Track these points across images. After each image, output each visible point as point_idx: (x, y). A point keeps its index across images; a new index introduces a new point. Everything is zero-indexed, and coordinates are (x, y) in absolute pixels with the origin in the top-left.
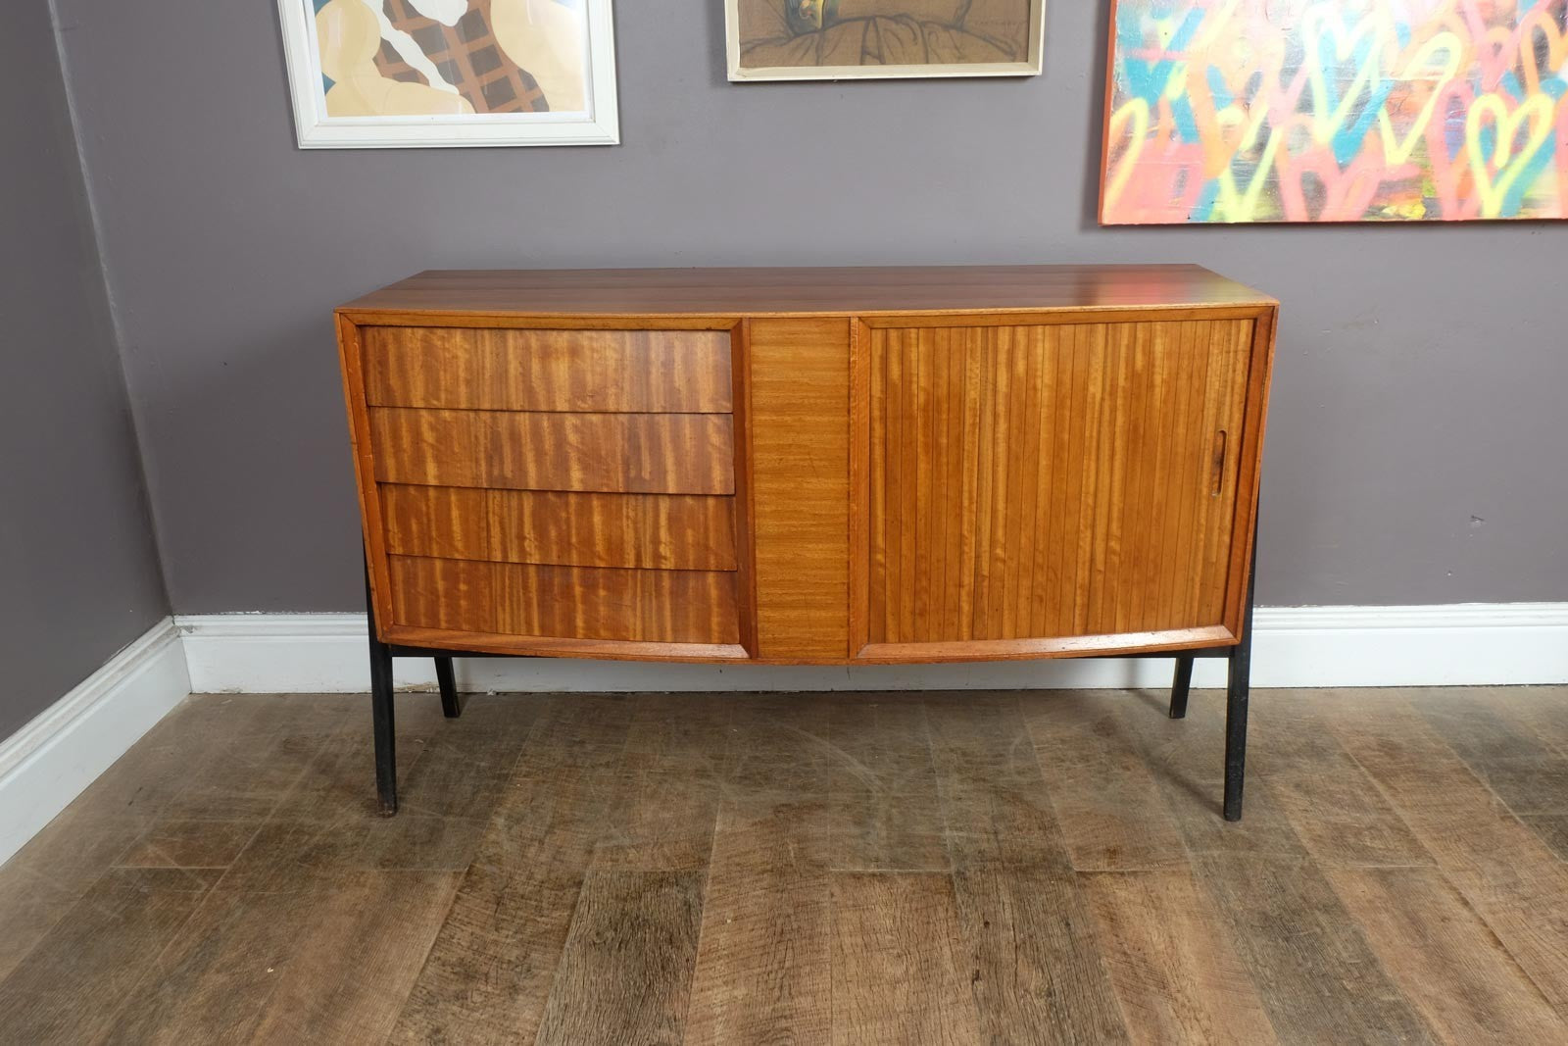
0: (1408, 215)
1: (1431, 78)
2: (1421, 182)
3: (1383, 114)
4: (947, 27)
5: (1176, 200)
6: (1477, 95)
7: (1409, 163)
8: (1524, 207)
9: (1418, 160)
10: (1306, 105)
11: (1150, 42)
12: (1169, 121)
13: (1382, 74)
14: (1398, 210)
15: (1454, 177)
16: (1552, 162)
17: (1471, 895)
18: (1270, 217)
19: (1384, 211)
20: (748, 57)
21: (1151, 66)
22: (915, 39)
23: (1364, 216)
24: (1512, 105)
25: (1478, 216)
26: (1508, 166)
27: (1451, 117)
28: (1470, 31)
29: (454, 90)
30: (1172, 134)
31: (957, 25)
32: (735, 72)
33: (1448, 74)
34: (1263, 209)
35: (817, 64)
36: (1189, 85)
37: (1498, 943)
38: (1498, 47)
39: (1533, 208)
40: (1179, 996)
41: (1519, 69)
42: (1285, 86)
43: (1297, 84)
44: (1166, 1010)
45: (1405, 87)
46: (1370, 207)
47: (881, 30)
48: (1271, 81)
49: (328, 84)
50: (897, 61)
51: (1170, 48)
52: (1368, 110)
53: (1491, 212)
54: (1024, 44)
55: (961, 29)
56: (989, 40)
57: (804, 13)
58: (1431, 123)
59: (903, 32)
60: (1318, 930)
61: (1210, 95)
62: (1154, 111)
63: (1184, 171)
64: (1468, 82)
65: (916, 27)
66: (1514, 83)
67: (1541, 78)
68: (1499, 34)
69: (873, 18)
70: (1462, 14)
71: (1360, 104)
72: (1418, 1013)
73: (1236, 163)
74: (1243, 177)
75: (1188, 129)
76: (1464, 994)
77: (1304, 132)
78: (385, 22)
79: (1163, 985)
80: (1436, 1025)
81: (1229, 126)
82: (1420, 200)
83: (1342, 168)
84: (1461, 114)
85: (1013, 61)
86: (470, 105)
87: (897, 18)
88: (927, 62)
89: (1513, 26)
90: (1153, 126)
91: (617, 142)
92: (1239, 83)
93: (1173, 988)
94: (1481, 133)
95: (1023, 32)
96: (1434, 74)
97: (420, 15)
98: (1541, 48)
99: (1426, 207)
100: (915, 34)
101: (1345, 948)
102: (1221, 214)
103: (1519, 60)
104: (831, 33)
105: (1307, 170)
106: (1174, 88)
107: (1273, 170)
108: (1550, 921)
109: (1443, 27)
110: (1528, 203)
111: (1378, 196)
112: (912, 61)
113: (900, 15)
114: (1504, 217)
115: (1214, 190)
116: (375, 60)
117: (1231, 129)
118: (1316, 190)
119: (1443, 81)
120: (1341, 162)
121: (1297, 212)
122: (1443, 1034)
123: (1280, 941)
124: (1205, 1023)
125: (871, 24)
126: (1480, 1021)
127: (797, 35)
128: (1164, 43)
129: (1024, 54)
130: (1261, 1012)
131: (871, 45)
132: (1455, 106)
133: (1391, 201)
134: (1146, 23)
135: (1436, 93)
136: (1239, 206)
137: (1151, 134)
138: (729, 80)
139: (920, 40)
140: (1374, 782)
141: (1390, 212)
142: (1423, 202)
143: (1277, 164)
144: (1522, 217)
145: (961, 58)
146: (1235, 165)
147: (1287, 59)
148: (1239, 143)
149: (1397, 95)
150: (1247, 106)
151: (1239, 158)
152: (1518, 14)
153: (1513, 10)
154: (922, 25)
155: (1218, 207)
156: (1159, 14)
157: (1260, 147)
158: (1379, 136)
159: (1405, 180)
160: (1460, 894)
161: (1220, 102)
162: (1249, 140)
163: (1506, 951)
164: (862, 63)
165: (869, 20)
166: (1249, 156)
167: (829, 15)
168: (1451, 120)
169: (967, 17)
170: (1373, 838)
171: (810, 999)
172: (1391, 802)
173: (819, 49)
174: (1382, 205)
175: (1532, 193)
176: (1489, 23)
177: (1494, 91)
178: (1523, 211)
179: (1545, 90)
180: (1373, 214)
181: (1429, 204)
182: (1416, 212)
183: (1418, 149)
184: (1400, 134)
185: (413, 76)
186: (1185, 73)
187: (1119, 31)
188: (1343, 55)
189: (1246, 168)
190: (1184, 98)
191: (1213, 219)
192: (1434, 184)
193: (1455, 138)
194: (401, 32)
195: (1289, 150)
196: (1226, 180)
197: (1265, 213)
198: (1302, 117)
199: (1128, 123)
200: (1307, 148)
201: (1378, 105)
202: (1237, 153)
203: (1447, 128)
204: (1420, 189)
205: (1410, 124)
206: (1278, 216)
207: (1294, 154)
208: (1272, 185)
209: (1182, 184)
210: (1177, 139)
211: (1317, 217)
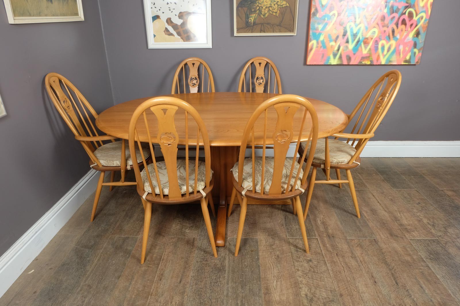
0: (367, 63)
1: (372, 37)
2: (370, 57)
3: (362, 44)
4: (277, 26)
5: (322, 60)
6: (381, 40)
7: (367, 53)
9: (369, 53)
10: (347, 42)
11: (317, 29)
12: (320, 45)
13: (362, 36)
15: (376, 56)
16: (395, 54)
17: (374, 194)
19: (363, 63)
20: (239, 30)
21: (317, 34)
22: (271, 28)
23: (358, 63)
24: (387, 43)
25: (381, 64)
26: (386, 54)
28: (380, 28)
29: (179, 37)
30: (321, 47)
31: (279, 25)
32: (235, 34)
33: (376, 35)
35: (252, 33)
36: (324, 38)
37: (379, 202)
38: (385, 31)
39: (391, 62)
40: (319, 210)
41: (389, 36)
42: (343, 38)
43: (346, 37)
44: (317, 212)
45: (367, 39)
46: (360, 62)
47: (264, 26)
48: (341, 37)
49: (155, 36)
50: (267, 32)
51: (321, 30)
52: (359, 43)
53: (383, 63)
54: (293, 29)
55: (280, 26)
56: (286, 28)
57: (249, 23)
58: (372, 46)
59: (269, 27)
60: (345, 200)
61: (329, 39)
62: (318, 43)
63: (323, 55)
64: (379, 38)
65: (271, 25)
66: (388, 38)
67: (393, 37)
68: (385, 29)
69: (263, 23)
70: (378, 24)
71: (358, 42)
72: (363, 214)
73: (333, 53)
74: (335, 55)
75: (324, 45)
76: (371, 210)
77: (347, 47)
78: (166, 24)
79: (316, 208)
80: (365, 215)
82: (369, 60)
83: (354, 54)
84: (378, 44)
85: (291, 32)
86: (182, 40)
87: (268, 24)
88: (273, 32)
89: (388, 27)
91: (212, 48)
92: (334, 37)
93: (318, 209)
94: (382, 48)
95: (293, 26)
96: (372, 36)
97: (173, 23)
98: (393, 32)
99: (371, 62)
100: (271, 27)
101: (350, 203)
102: (330, 63)
103: (389, 34)
104: (255, 27)
105: (347, 54)
106: (322, 38)
107: (341, 54)
108: (389, 199)
109: (374, 27)
110: (390, 61)
111: (361, 60)
112: (271, 32)
113: (269, 23)
114: (386, 64)
115: (329, 58)
116: (164, 31)
117: (333, 46)
118: (349, 59)
119: (374, 37)
121: (345, 62)
122: (366, 216)
123: (338, 201)
124: (324, 214)
125: (263, 25)
126: (373, 214)
127: (248, 27)
128: (320, 29)
129: (292, 30)
130: (334, 212)
131: (263, 29)
132: (376, 42)
133: (364, 61)
134: (316, 25)
135: (373, 39)
136: (334, 61)
137: (317, 47)
138: (234, 36)
139: (272, 28)
140: (359, 175)
141: (364, 63)
144: (389, 64)
145: (280, 32)
147: (344, 33)
148: (334, 49)
149: (365, 40)
150: (336, 42)
151: (334, 52)
152: (389, 25)
153: (388, 24)
154: (273, 25)
155: (330, 61)
156: (319, 24)
157: (338, 50)
158: (362, 48)
159: (367, 57)
160: (372, 194)
161: (331, 41)
162: (336, 48)
163: (380, 204)
164: (261, 32)
165: (262, 24)
166: (336, 51)
167: (254, 23)
168: (376, 45)
169: (282, 24)
170: (357, 185)
171: (251, 210)
172: (362, 178)
173: (252, 30)
174: (362, 61)
175: (390, 60)
176: (383, 26)
177: (384, 39)
179: (394, 39)
180: (360, 63)
181: (371, 61)
182: (369, 63)
183: (369, 51)
184: (366, 48)
185: (171, 34)
186: (324, 35)
187: (311, 27)
188: (355, 32)
189: (335, 54)
190: (323, 40)
191: (329, 64)
192: (372, 57)
193: (377, 48)
194: (169, 26)
196: (332, 56)
197: (339, 63)
198: (347, 44)
199: (313, 45)
200: (347, 50)
201: (361, 42)
202: (334, 51)
203: (375, 47)
204: (369, 58)
205: (368, 46)
206: (341, 63)
207: (345, 51)
208: (341, 57)
209: (323, 57)
210: (322, 48)
211: (349, 64)
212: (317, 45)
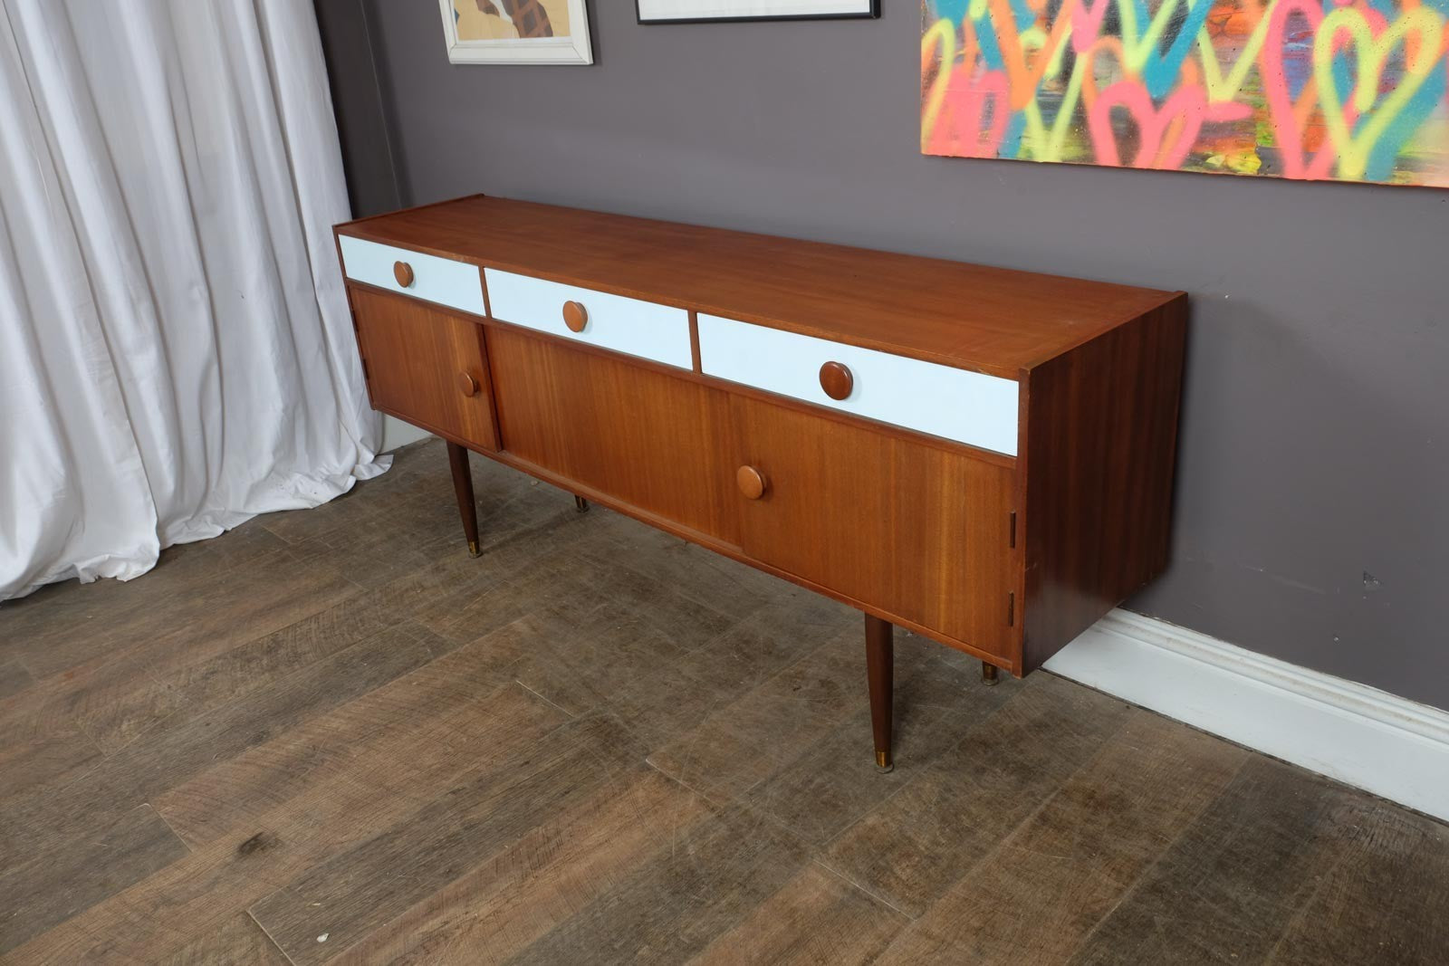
0: (1239, 168)
2: (1253, 125)
3: (1204, 38)
5: (986, 132)
6: (1328, 9)
7: (1237, 101)
8: (1398, 170)
9: (1250, 97)
10: (1113, 26)
12: (973, 46)
14: (1226, 161)
15: (1301, 116)
16: (1438, 110)
18: (1079, 158)
19: (1210, 161)
23: (1184, 164)
25: (1334, 176)
26: (1374, 110)
27: (1292, 40)
29: (509, 19)
30: (977, 58)
34: (1072, 148)
36: (990, 3)
39: (1411, 170)
43: (1101, 1)
46: (1192, 153)
52: (1185, 29)
53: (1351, 169)
58: (1267, 47)
60: (711, 902)
61: (1013, 14)
62: (960, 33)
63: (991, 102)
71: (1176, 23)
73: (1041, 94)
75: (992, 53)
77: (1112, 57)
81: (1032, 51)
82: (1253, 149)
83: (1157, 104)
84: (1306, 35)
90: (960, 50)
91: (591, 64)
94: (1335, 63)
99: (1263, 159)
101: (701, 927)
102: (1029, 151)
105: (1118, 104)
106: (977, 7)
107: (1080, 104)
110: (1404, 164)
111: (1201, 141)
114: (1371, 180)
115: (1020, 123)
117: (1035, 54)
118: (1128, 134)
120: (1155, 96)
121: (1108, 154)
132: (1297, 24)
133: (1216, 149)
135: (1272, 8)
136: (1048, 144)
137: (959, 59)
141: (1216, 160)
142: (1256, 152)
143: (1085, 96)
144: (1397, 182)
146: (1040, 95)
148: (1043, 70)
149: (1223, 12)
150: (1048, 27)
151: (1044, 87)
155: (1025, 143)
157: (1066, 74)
158: (1199, 65)
159: (1233, 123)
161: (1021, 24)
162: (1053, 68)
166: (1054, 85)
168: (1292, 45)
175: (1406, 150)
177: (1351, 3)
178: (1398, 173)
180: (1196, 163)
181: (1268, 157)
182: (1248, 167)
183: (1250, 83)
184: (1226, 62)
189: (1051, 100)
190: (986, 18)
191: (1021, 156)
192: (1272, 129)
193: (1298, 68)
195: (1096, 80)
196: (1032, 113)
197: (1073, 153)
198: (1109, 41)
199: (938, 46)
200: (1115, 79)
201: (1196, 25)
202: (1042, 81)
203: (1287, 55)
204: (1253, 135)
205: (1237, 50)
206: (1086, 157)
207: (1102, 85)
208: (1080, 119)
209: (989, 114)
210: (982, 63)
211: (1131, 162)
212: (957, 50)
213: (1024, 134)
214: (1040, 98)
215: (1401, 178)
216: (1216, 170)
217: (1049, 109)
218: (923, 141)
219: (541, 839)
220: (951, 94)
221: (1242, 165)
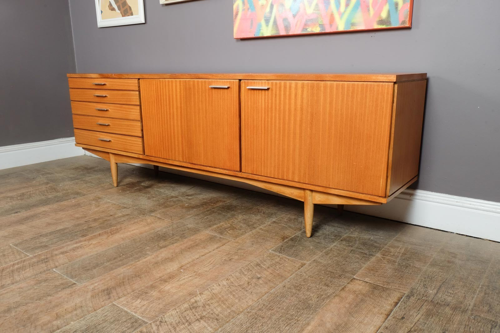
2: (318, 19)
5: (251, 29)
7: (313, 13)
9: (316, 12)
12: (247, 6)
14: (312, 30)
15: (328, 15)
16: (360, 9)
18: (275, 34)
19: (308, 30)
23: (301, 32)
25: (337, 30)
26: (345, 11)
29: (119, 12)
30: (248, 9)
32: (163, 1)
34: (273, 31)
39: (355, 26)
46: (302, 29)
49: (102, 12)
53: (341, 28)
63: (252, 20)
75: (252, 6)
77: (282, 5)
81: (263, 5)
82: (318, 25)
83: (294, 16)
86: (121, 15)
90: (243, 7)
91: (144, 22)
99: (320, 28)
102: (262, 34)
105: (284, 17)
107: (275, 18)
110: (353, 24)
111: (306, 25)
114: (345, 30)
115: (260, 26)
116: (108, 6)
118: (287, 25)
120: (294, 14)
133: (309, 26)
136: (267, 31)
137: (243, 10)
138: (160, 4)
141: (310, 30)
143: (276, 16)
146: (265, 17)
148: (265, 10)
151: (266, 15)
155: (262, 32)
157: (271, 10)
158: (304, 4)
159: (313, 19)
162: (268, 9)
166: (268, 15)
174: (308, 28)
175: (354, 21)
178: (352, 27)
180: (304, 31)
181: (321, 26)
182: (317, 30)
183: (316, 8)
184: (310, 3)
185: (113, 9)
192: (322, 19)
193: (327, 3)
195: (279, 11)
196: (263, 22)
199: (238, 7)
200: (283, 11)
202: (265, 13)
206: (277, 33)
207: (281, 13)
208: (275, 23)
209: (252, 24)
210: (250, 10)
211: (289, 33)
213: (261, 29)
214: (265, 18)
215: (352, 28)
216: (309, 32)
217: (267, 21)
218: (234, 34)
219: (115, 229)
220: (241, 19)
221: (316, 30)
